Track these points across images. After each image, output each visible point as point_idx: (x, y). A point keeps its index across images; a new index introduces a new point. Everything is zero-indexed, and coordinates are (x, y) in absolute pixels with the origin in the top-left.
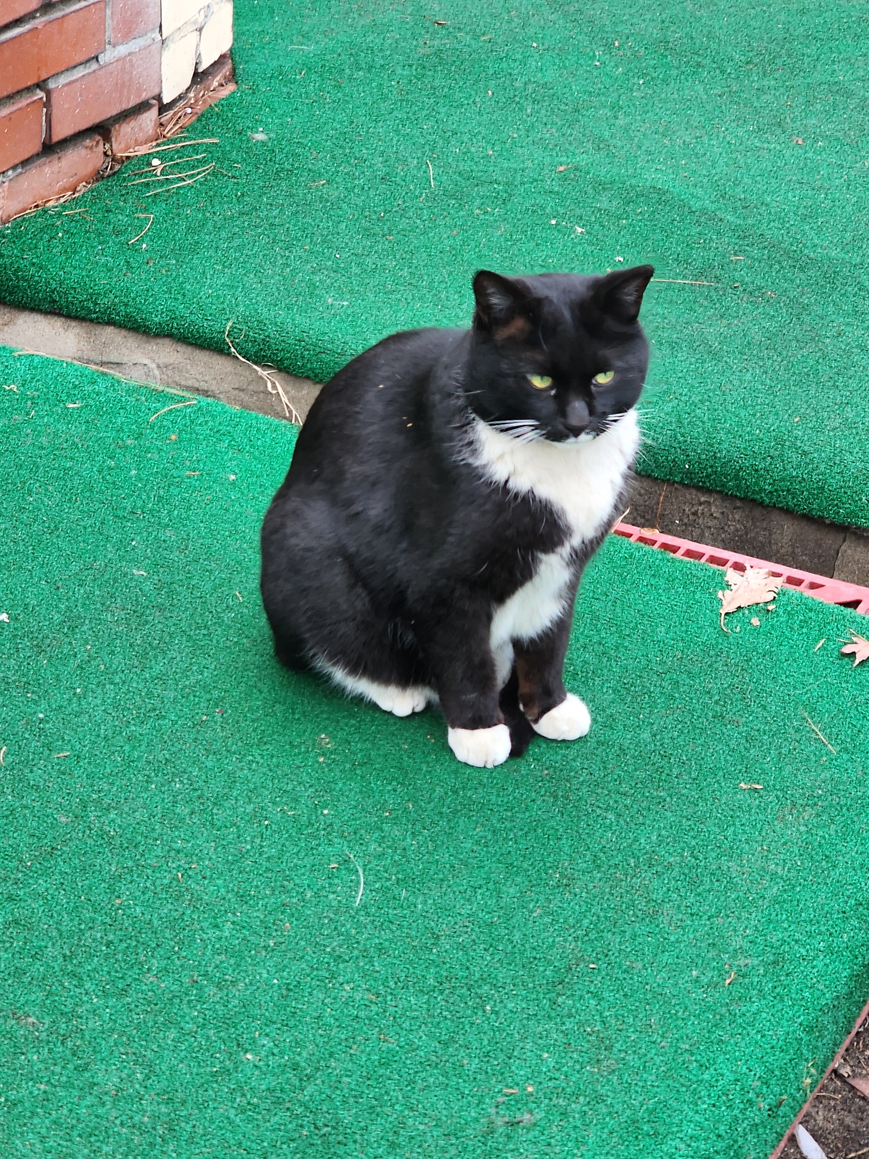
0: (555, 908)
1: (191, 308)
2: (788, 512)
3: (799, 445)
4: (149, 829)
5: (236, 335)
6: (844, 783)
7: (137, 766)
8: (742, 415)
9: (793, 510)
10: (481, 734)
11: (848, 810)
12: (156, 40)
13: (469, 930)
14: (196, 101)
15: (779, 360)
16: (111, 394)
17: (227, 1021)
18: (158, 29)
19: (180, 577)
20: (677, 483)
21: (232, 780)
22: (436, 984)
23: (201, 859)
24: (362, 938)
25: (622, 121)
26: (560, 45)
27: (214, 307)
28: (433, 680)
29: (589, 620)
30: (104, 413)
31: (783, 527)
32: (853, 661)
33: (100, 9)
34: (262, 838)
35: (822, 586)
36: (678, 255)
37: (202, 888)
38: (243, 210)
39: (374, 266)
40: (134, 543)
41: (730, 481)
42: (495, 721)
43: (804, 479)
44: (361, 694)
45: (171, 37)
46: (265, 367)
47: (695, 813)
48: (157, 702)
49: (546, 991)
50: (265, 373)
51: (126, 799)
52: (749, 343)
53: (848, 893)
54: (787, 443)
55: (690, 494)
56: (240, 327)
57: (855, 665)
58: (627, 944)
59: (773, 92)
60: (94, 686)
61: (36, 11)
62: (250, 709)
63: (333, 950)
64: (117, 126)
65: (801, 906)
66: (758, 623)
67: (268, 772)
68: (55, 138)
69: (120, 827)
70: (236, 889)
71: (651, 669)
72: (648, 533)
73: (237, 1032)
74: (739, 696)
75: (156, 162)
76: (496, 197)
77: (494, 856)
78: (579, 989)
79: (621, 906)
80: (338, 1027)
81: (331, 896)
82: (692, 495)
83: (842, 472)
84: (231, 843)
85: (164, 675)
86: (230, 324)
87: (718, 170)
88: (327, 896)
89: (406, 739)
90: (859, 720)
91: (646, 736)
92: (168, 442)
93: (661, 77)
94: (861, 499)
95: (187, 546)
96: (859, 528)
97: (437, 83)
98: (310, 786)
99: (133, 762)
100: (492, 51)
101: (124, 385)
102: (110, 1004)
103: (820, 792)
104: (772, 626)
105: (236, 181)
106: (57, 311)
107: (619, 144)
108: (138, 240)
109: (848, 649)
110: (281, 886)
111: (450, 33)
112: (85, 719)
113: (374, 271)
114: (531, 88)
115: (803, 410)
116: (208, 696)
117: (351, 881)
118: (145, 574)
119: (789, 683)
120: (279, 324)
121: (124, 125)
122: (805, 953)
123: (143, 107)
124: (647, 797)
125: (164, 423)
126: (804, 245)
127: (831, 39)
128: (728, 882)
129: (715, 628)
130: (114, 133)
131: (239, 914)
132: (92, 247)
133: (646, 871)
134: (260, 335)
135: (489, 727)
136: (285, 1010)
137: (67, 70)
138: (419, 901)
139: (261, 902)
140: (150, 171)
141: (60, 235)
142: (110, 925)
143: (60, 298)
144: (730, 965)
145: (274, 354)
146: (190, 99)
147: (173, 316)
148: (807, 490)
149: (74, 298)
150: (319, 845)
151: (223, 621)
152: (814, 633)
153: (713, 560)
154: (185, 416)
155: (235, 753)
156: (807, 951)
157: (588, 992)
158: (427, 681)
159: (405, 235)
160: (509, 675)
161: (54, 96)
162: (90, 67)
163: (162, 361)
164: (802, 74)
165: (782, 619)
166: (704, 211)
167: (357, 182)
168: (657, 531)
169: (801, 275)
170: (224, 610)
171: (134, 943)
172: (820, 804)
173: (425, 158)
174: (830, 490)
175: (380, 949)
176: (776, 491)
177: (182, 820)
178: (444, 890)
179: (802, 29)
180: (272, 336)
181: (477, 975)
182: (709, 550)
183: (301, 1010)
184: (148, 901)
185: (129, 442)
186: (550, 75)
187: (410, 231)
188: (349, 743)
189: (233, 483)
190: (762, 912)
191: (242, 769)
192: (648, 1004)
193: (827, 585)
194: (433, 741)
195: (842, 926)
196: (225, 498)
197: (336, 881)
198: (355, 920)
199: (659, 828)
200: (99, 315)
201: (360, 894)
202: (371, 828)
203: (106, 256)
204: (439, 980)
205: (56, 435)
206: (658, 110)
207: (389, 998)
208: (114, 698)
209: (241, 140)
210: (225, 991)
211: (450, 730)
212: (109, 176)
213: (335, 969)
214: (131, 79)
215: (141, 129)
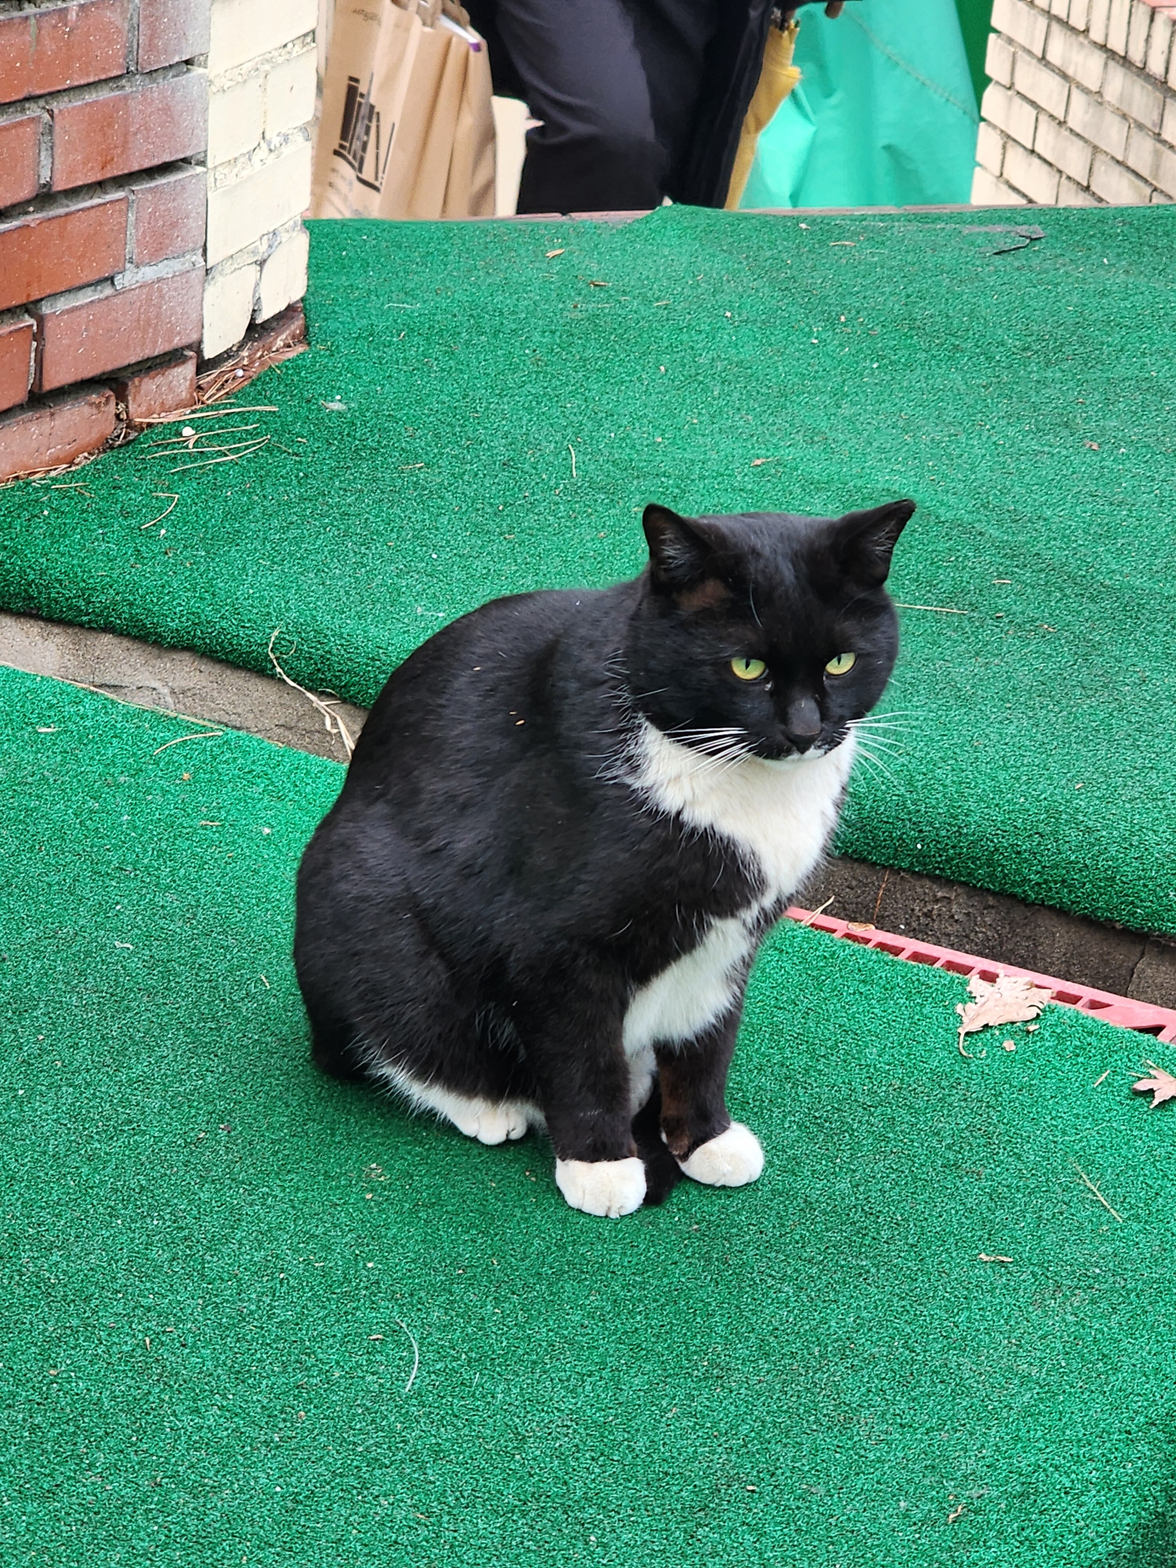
0: (699, 1408)
1: (223, 611)
2: (1061, 912)
3: (1081, 818)
4: (108, 1278)
5: (283, 649)
6: (1132, 1261)
7: (97, 1194)
8: (1001, 779)
9: (1070, 910)
10: (605, 1169)
11: (1137, 1296)
12: (197, 266)
13: (571, 1431)
14: (252, 362)
15: (1057, 709)
16: (102, 718)
17: (201, 1541)
18: (201, 250)
19: (183, 954)
20: (904, 870)
21: (235, 1217)
22: (517, 1503)
23: (180, 1320)
24: (411, 1436)
25: (846, 410)
26: (764, 317)
27: (255, 611)
28: (538, 1091)
29: (767, 1036)
30: (90, 741)
31: (1054, 934)
32: (1151, 1102)
33: (120, 211)
34: (274, 1295)
35: (1108, 1005)
36: (918, 574)
37: (179, 1360)
38: (305, 495)
39: (484, 571)
40: (118, 907)
41: (980, 868)
42: (625, 1151)
43: (1086, 866)
44: (432, 1110)
45: (220, 268)
46: (322, 694)
47: (912, 1291)
48: (134, 1113)
49: (680, 1519)
50: (323, 704)
51: (77, 1237)
52: (1015, 689)
53: (1135, 1406)
54: (1064, 816)
55: (922, 887)
56: (291, 638)
57: (1152, 1107)
58: (804, 1461)
59: (1058, 386)
60: (44, 1088)
61: (28, 202)
62: (270, 1126)
63: (367, 1449)
64: (136, 380)
65: (1064, 1420)
66: (1013, 1048)
67: (290, 1210)
68: (48, 386)
69: (65, 1273)
70: (229, 1363)
71: (856, 1101)
72: (857, 929)
73: (215, 1556)
74: (982, 1141)
75: (187, 431)
76: (663, 493)
77: (614, 1334)
78: (730, 1519)
79: (797, 1409)
80: (366, 1555)
81: (369, 1378)
82: (925, 887)
83: (1141, 858)
84: (227, 1301)
85: (148, 1077)
86: (276, 633)
87: (979, 476)
88: (363, 1378)
89: (494, 1175)
90: (1157, 1179)
91: (844, 1186)
92: (178, 782)
93: (903, 360)
94: (1167, 895)
95: (195, 915)
96: (1163, 935)
97: (588, 353)
98: (350, 1230)
99: (91, 1188)
100: (668, 319)
101: (120, 707)
102: (29, 1509)
103: (1097, 1271)
104: (1033, 1052)
105: (298, 459)
106: (34, 612)
107: (841, 437)
108: (154, 525)
109: (1142, 1086)
110: (297, 1361)
111: (611, 296)
112: (27, 1130)
113: (485, 577)
114: (720, 366)
115: (1087, 774)
116: (210, 1108)
117: (401, 1359)
118: (131, 947)
119: (1056, 1126)
120: (345, 636)
121: (146, 380)
122: (1069, 1484)
123: (173, 358)
124: (842, 1267)
125: (175, 758)
126: (1097, 570)
127: (1141, 326)
128: (957, 1385)
129: (950, 1052)
130: (131, 389)
131: (231, 1397)
132: (89, 530)
133: (836, 1364)
134: (318, 650)
135: (616, 1159)
136: (290, 1529)
137: (69, 291)
138: (498, 1390)
139: (264, 1382)
140: (178, 443)
141: (46, 513)
142: (38, 1404)
143: (40, 593)
144: (956, 1496)
145: (336, 676)
146: (243, 358)
147: (197, 621)
148: (1090, 881)
149: (58, 593)
150: (357, 1309)
151: (240, 1012)
152: (1095, 1063)
153: (950, 966)
154: (204, 750)
155: (243, 1183)
156: (1073, 1481)
157: (744, 1523)
158: (530, 1092)
159: (532, 535)
160: (649, 1094)
161: (49, 325)
162: (101, 292)
163: (179, 683)
164: (1099, 366)
165: (1047, 1044)
166: (957, 523)
167: (468, 467)
168: (873, 927)
169: (1091, 606)
170: (243, 999)
171: (72, 1429)
172: (1096, 1286)
173: (566, 443)
174: (1122, 882)
175: (437, 1453)
176: (1046, 882)
177: (158, 1268)
178: (537, 1376)
179: (1101, 313)
180: (335, 651)
181: (579, 1493)
182: (945, 954)
183: (313, 1529)
184: (97, 1373)
185: (122, 779)
186: (747, 352)
187: (538, 530)
188: (411, 1177)
189: (267, 839)
190: (1007, 1427)
191: (251, 1205)
192: (833, 1544)
193: (1116, 1005)
194: (533, 1179)
195: (1125, 1451)
196: (254, 857)
197: (378, 1357)
198: (403, 1411)
199: (859, 1307)
200: (92, 617)
201: (413, 1376)
202: (434, 1290)
203: (108, 542)
204: (522, 1497)
205: (18, 766)
206: (897, 400)
207: (446, 1518)
208: (73, 1104)
209: (309, 409)
210: (202, 1500)
211: (558, 1162)
212: (120, 446)
213: (367, 1476)
214: (158, 316)
215: (170, 389)
